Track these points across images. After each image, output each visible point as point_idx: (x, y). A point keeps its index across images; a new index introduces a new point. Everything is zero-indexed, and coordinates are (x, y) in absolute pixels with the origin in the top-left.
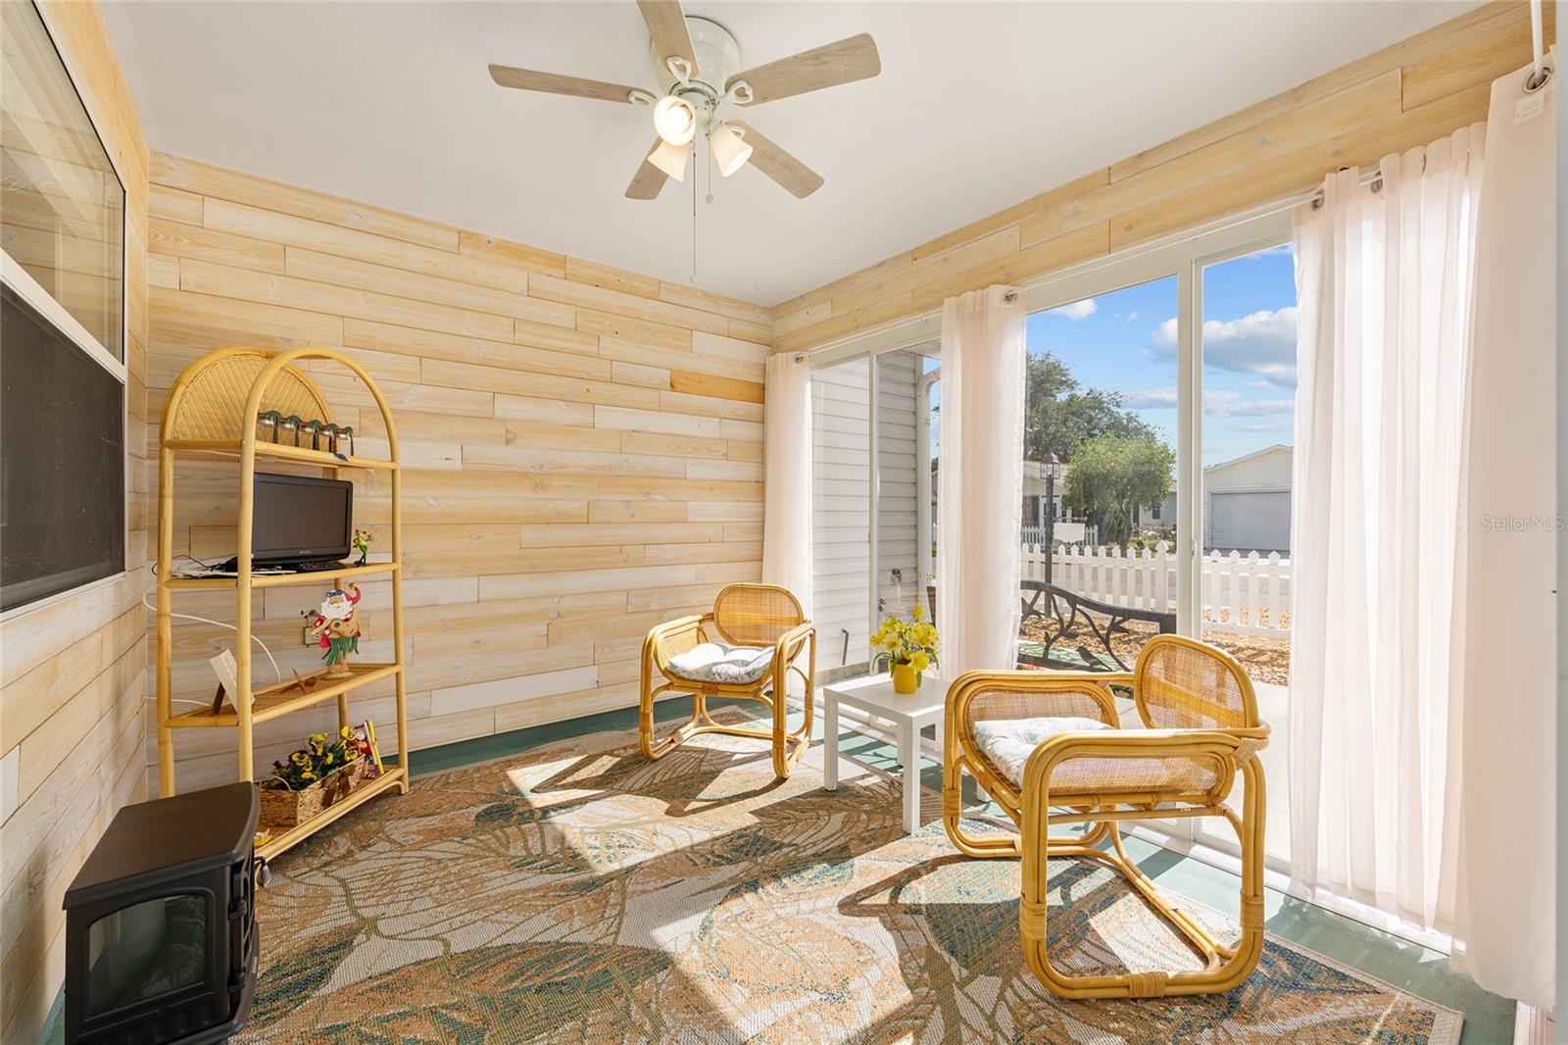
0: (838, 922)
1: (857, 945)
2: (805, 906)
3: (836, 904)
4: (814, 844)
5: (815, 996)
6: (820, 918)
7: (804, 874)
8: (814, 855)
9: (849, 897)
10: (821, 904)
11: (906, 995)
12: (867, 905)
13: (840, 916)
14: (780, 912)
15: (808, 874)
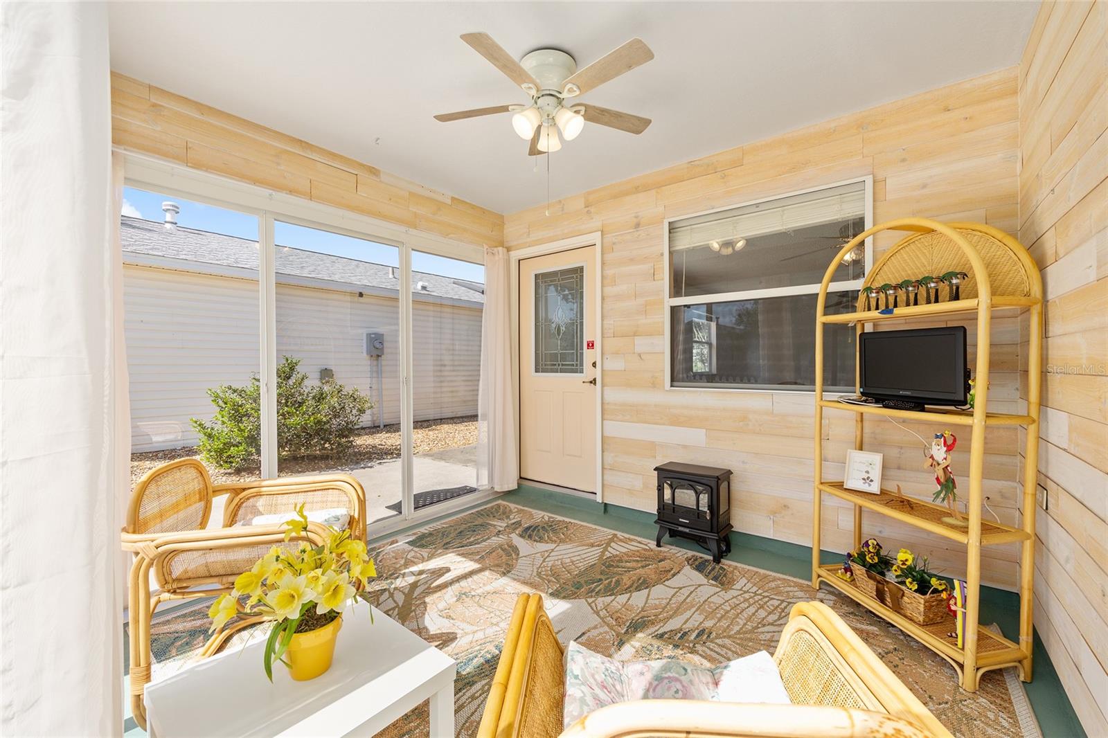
0: (458, 627)
1: (449, 617)
2: (480, 635)
3: (458, 640)
4: (473, 698)
5: (473, 593)
6: (468, 628)
7: (482, 660)
8: (474, 683)
9: (448, 646)
10: (469, 638)
11: (427, 600)
12: (436, 641)
13: (456, 631)
14: (498, 629)
15: (478, 661)
